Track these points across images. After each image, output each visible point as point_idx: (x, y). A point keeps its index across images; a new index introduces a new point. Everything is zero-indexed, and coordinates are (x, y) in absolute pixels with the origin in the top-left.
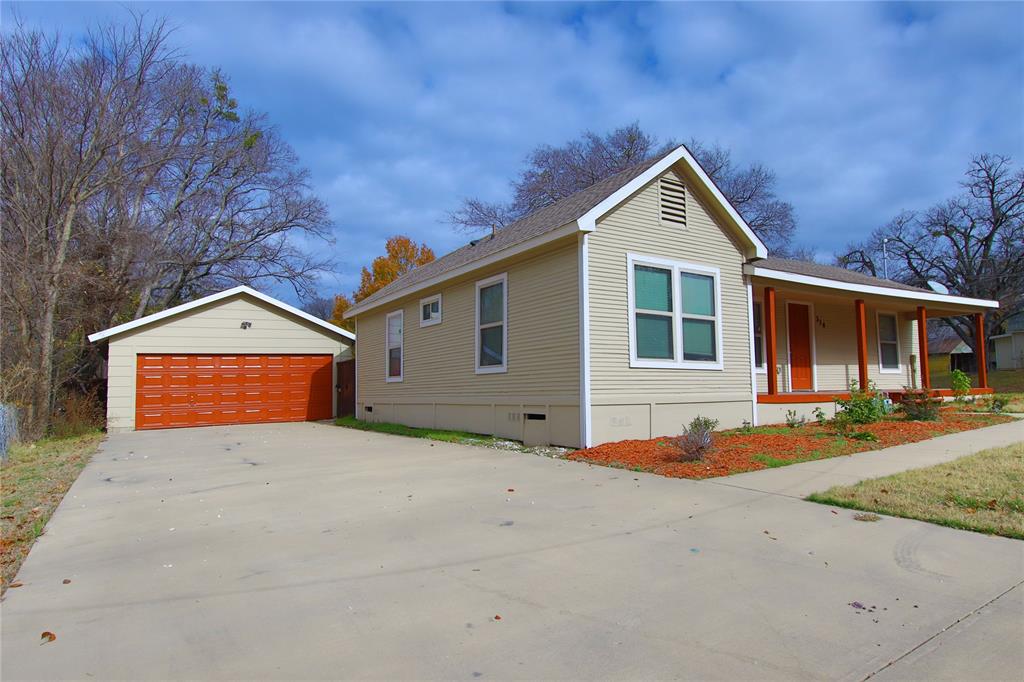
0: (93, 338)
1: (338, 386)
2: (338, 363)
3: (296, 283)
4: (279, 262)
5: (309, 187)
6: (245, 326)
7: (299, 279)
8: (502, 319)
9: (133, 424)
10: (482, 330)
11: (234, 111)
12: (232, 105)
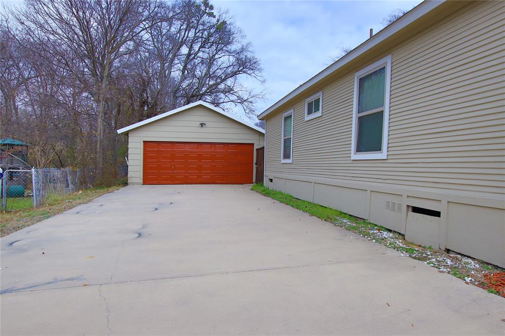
0: (120, 131)
1: (256, 164)
2: (257, 149)
3: (244, 106)
4: (235, 94)
5: (251, 52)
6: (202, 125)
7: (246, 103)
8: (383, 105)
9: (141, 181)
10: (359, 118)
11: (212, 11)
12: (211, 8)
